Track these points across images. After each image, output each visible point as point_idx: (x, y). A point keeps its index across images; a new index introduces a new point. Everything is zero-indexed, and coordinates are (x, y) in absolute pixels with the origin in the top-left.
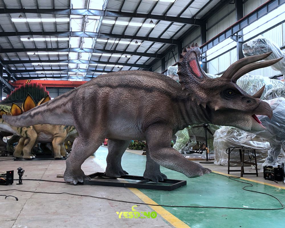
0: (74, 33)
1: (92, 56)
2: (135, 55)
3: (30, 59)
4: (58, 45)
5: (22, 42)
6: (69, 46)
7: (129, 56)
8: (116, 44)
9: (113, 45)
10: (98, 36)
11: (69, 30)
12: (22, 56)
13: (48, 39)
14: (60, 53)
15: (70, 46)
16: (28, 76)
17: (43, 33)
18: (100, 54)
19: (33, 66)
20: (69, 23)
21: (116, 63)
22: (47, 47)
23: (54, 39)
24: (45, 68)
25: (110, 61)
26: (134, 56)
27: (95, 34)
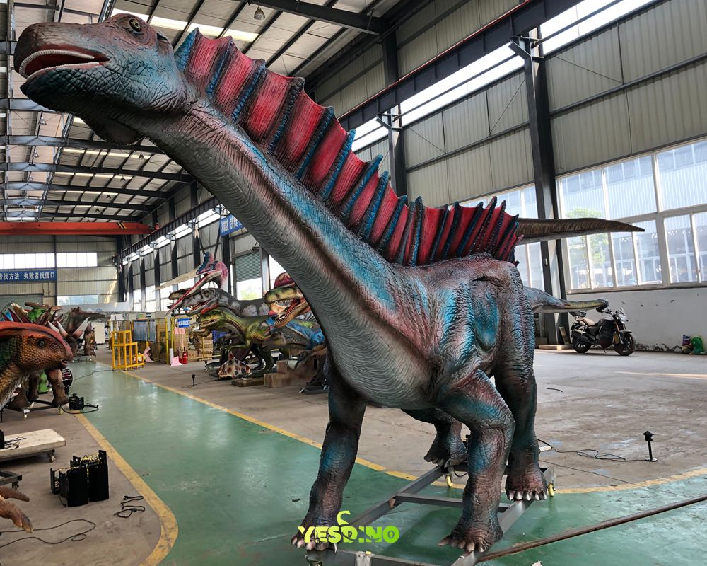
1: (54, 175)
2: (140, 175)
6: (5, 160)
7: (128, 178)
8: (101, 157)
9: (97, 158)
10: (66, 143)
18: (72, 174)
21: (104, 189)
25: (91, 186)
26: (137, 177)
27: (59, 141)
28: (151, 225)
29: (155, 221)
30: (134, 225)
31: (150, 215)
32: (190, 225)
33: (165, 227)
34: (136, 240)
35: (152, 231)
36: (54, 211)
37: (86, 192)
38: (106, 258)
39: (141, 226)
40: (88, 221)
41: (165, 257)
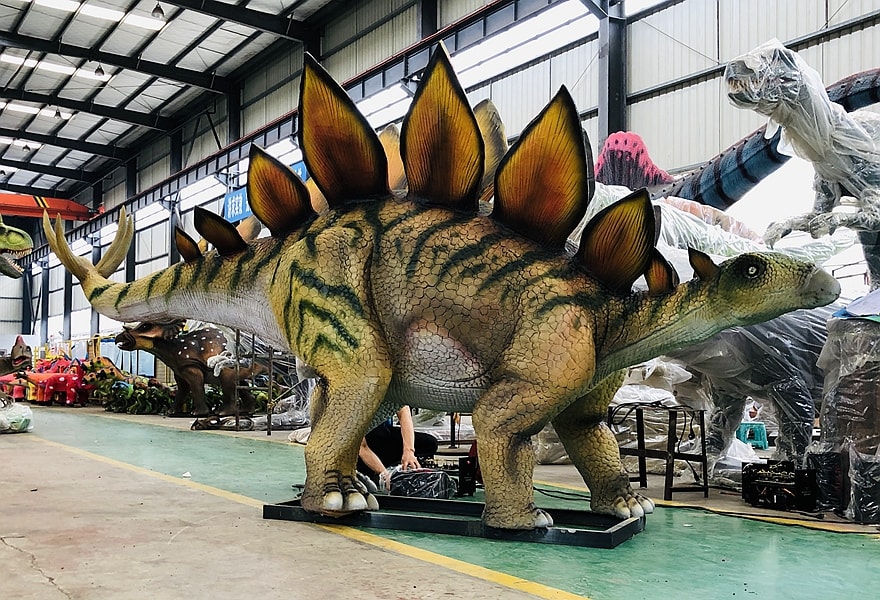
2: (87, 111)
7: (66, 114)
8: (26, 71)
9: (18, 71)
26: (81, 114)
31: (90, 190)
32: (166, 204)
35: (92, 215)
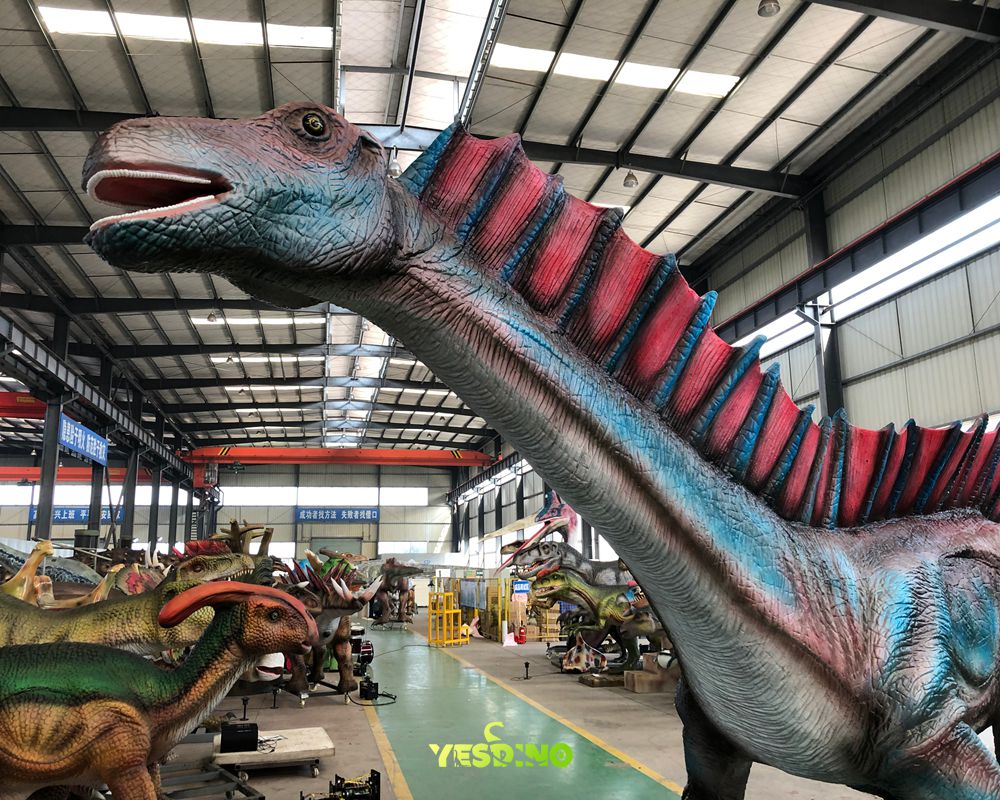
0: (337, 348)
1: (379, 392)
3: (229, 400)
4: (298, 371)
5: (214, 365)
6: (324, 374)
10: (392, 353)
11: (325, 340)
12: (213, 394)
13: (275, 359)
14: (302, 387)
15: (327, 372)
16: (226, 436)
17: (265, 348)
18: (400, 390)
19: (238, 415)
20: (324, 327)
21: (438, 409)
22: (272, 375)
23: (289, 359)
24: (267, 420)
25: (422, 404)
27: (385, 350)
28: (493, 454)
29: (498, 449)
30: (472, 454)
33: (509, 457)
34: (475, 473)
36: (379, 436)
37: (417, 413)
38: (439, 495)
39: (481, 456)
40: (419, 448)
41: (509, 497)
